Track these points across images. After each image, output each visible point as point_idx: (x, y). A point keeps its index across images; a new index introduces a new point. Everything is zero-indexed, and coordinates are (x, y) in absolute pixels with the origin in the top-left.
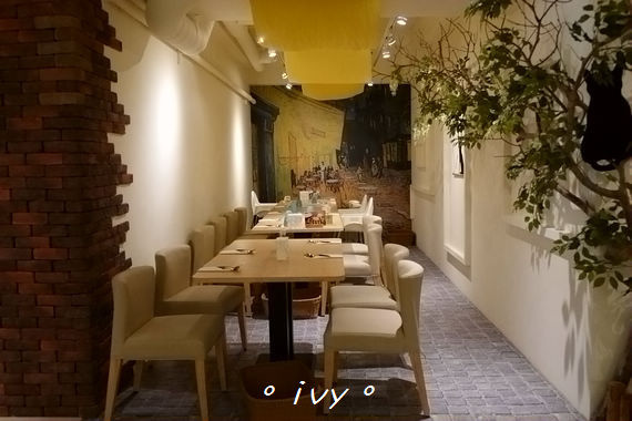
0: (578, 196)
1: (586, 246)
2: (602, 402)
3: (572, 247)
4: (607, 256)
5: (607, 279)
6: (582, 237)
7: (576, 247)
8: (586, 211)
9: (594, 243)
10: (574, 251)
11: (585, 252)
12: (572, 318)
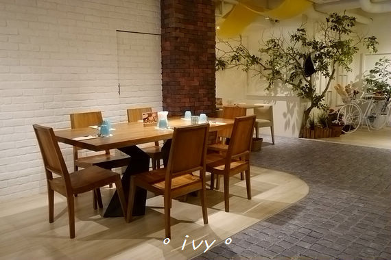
12: (289, 116)
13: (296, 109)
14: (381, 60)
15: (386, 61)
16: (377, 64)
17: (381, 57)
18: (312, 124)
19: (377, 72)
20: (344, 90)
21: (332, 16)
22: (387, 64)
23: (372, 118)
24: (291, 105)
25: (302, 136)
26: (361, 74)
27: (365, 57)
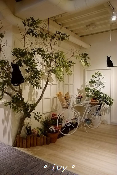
0: (6, 92)
1: (12, 104)
2: (15, 140)
3: (9, 104)
4: (17, 105)
5: (19, 111)
6: (12, 102)
7: (10, 104)
8: (10, 96)
9: (15, 103)
10: (10, 105)
11: (13, 105)
12: (6, 123)
13: (10, 117)
14: (96, 74)
15: (100, 74)
16: (93, 76)
17: (96, 72)
18: (29, 130)
19: (94, 82)
20: (63, 98)
21: (29, 20)
22: (100, 77)
23: (88, 121)
24: (7, 112)
25: (15, 145)
26: (84, 84)
27: (86, 72)
